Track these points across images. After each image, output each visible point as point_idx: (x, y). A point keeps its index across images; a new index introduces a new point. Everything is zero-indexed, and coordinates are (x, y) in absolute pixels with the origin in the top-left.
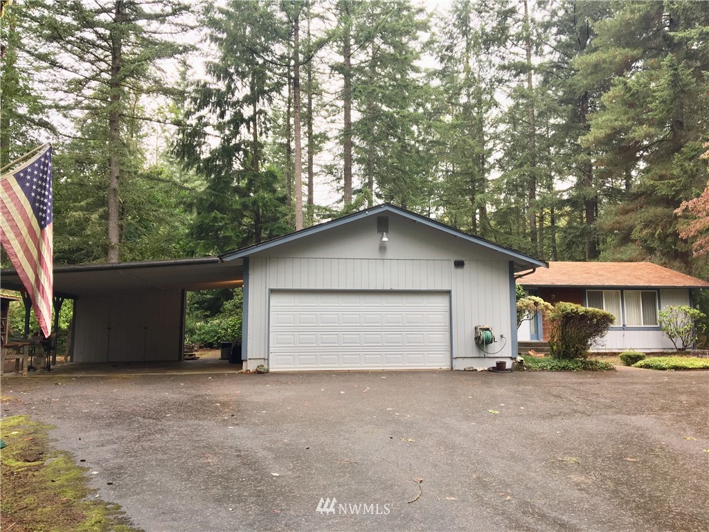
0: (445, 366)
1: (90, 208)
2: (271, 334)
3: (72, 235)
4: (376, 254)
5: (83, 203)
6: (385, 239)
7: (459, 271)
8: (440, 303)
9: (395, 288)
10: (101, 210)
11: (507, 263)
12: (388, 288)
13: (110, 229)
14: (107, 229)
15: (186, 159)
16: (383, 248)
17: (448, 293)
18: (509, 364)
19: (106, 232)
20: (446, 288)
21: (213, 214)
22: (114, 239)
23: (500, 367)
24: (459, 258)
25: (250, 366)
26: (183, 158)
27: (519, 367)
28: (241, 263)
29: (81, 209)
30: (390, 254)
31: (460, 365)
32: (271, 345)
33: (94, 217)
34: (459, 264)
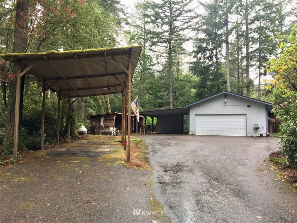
0: (245, 135)
1: (165, 91)
2: (196, 126)
3: (160, 99)
4: (224, 104)
5: (163, 90)
6: (225, 100)
7: (249, 108)
8: (243, 118)
9: (229, 113)
10: (167, 92)
11: (265, 106)
12: (227, 114)
13: (170, 97)
14: (169, 97)
15: (194, 72)
16: (225, 103)
17: (245, 114)
18: (264, 135)
19: (169, 98)
20: (244, 113)
21: (201, 90)
22: (171, 100)
23: (261, 136)
24: (249, 105)
25: (191, 133)
26: (193, 72)
27: (268, 136)
28: (188, 108)
29: (162, 92)
30: (227, 104)
31: (249, 135)
32: (196, 128)
33: (166, 94)
34: (249, 106)
